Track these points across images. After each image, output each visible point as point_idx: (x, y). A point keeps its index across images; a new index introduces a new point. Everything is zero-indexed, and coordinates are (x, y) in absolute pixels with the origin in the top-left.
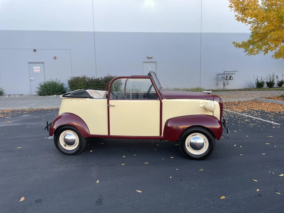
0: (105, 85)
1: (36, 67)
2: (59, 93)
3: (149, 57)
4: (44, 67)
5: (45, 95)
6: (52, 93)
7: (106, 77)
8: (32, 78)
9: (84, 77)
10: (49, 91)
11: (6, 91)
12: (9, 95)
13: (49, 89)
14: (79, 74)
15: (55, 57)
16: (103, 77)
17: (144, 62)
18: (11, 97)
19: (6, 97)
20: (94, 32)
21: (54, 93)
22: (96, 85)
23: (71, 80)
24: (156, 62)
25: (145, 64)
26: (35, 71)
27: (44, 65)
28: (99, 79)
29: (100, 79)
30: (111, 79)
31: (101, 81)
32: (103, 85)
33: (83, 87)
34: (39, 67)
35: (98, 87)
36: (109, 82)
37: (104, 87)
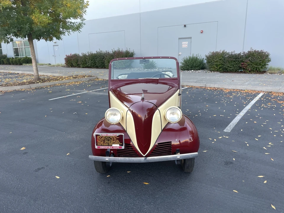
0: (244, 61)
1: (185, 42)
2: (197, 68)
4: (191, 42)
5: (185, 70)
6: (190, 68)
7: (249, 52)
8: (180, 53)
9: (223, 52)
10: (188, 66)
13: (188, 64)
14: (219, 49)
15: (202, 31)
16: (246, 52)
21: (192, 68)
22: (234, 62)
26: (184, 46)
27: (191, 39)
28: (240, 54)
29: (242, 54)
30: (253, 54)
31: (241, 57)
32: (242, 61)
33: (219, 63)
34: (187, 43)
35: (236, 64)
36: (250, 58)
37: (242, 64)
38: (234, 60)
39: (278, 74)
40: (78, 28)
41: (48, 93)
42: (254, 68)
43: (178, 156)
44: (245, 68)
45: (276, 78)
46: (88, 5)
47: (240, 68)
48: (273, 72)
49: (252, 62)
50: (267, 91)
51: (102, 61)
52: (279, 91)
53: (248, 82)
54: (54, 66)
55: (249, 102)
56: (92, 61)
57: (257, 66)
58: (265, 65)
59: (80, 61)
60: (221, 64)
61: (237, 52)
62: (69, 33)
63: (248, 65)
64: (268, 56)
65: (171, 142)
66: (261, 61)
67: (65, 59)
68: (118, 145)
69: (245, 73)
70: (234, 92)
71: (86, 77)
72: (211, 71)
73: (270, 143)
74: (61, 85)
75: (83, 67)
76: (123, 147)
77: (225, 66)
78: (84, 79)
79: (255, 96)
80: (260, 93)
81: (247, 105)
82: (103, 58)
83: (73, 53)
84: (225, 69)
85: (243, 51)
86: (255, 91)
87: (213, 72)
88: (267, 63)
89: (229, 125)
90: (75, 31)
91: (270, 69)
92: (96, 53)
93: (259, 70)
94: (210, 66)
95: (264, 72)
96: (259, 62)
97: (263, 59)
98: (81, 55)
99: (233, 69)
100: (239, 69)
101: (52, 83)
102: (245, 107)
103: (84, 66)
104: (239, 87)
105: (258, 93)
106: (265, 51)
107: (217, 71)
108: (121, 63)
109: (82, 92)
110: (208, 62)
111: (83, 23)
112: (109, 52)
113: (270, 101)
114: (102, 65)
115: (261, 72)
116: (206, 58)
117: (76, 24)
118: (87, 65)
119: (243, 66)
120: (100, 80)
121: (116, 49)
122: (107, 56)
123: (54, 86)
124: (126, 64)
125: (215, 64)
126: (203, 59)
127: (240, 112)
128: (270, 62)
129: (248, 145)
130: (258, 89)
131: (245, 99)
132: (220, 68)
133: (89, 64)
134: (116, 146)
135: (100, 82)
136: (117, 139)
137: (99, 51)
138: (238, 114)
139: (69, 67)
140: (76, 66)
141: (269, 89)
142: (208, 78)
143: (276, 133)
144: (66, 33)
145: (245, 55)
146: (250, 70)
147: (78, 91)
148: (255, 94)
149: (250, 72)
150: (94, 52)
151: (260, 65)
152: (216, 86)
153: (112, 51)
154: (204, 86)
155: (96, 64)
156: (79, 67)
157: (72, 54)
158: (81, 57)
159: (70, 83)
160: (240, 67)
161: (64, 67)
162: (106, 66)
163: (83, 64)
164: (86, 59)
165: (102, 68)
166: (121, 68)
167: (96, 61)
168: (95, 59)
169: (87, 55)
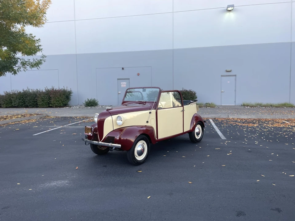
1: (123, 83)
3: (228, 70)
4: (129, 83)
11: (100, 103)
12: (102, 106)
15: (139, 74)
17: (222, 76)
18: (103, 107)
19: (100, 107)
20: (173, 50)
24: (235, 76)
25: (223, 77)
26: (122, 86)
27: (129, 81)
30: (185, 93)
34: (125, 83)
39: (205, 108)
40: (37, 64)
56: (19, 100)
59: (3, 100)
66: (191, 98)
75: (7, 107)
80: (209, 119)
81: (212, 126)
86: (205, 118)
89: (220, 136)
90: (33, 67)
103: (8, 106)
106: (192, 90)
108: (59, 102)
112: (41, 90)
114: (33, 104)
117: (36, 60)
120: (52, 117)
122: (40, 95)
124: (63, 102)
133: (15, 103)
137: (27, 89)
153: (45, 90)
155: (25, 103)
162: (39, 105)
163: (7, 103)
164: (12, 98)
165: (33, 107)
166: (59, 106)
167: (26, 100)
168: (24, 98)
169: (11, 93)
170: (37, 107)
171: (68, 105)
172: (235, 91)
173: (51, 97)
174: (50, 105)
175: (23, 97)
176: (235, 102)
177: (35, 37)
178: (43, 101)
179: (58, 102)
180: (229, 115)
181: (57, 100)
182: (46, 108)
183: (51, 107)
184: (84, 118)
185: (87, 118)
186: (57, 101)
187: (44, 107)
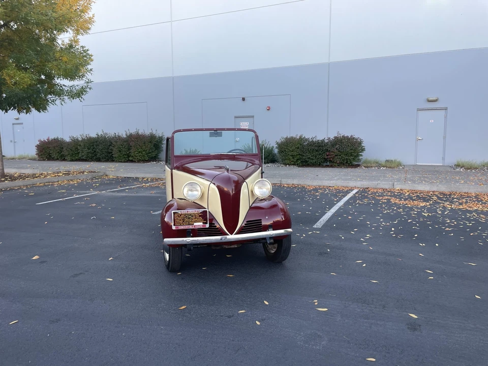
0: (330, 151)
1: (244, 123)
3: (431, 99)
7: (335, 137)
8: (238, 139)
9: (300, 137)
14: (295, 132)
15: (269, 107)
16: (332, 137)
17: (419, 110)
20: (329, 64)
22: (317, 151)
23: (282, 142)
27: (253, 119)
28: (323, 141)
29: (326, 141)
30: (341, 140)
31: (325, 145)
32: (327, 150)
33: (295, 153)
34: (247, 123)
35: (320, 154)
36: (337, 146)
37: (327, 154)
38: (316, 148)
39: (376, 168)
40: (79, 94)
41: (28, 196)
42: (344, 160)
43: (271, 233)
44: (331, 159)
45: (374, 172)
46: (92, 60)
47: (326, 160)
48: (369, 165)
49: (341, 152)
50: (362, 187)
51: (108, 149)
52: (378, 187)
53: (338, 177)
54: (13, 159)
55: (340, 199)
56: (89, 149)
57: (347, 158)
58: (358, 155)
59: (66, 149)
60: (299, 154)
61: (320, 137)
62: (63, 102)
63: (336, 155)
64: (360, 143)
65: (261, 220)
66: (352, 150)
67: (38, 146)
68: (202, 224)
69: (332, 166)
70: (321, 189)
71: (85, 173)
72: (286, 164)
73: (368, 235)
74: (45, 185)
75: (72, 160)
76: (207, 226)
77: (304, 157)
78: (82, 177)
79: (348, 192)
80: (353, 190)
81: (338, 201)
82: (110, 145)
83: (52, 137)
84: (304, 161)
85: (327, 135)
86: (348, 187)
87: (288, 166)
88: (360, 154)
89: (319, 221)
90: (73, 99)
91: (366, 162)
92: (97, 136)
93: (351, 163)
94: (284, 157)
95: (358, 166)
96: (350, 151)
97: (355, 147)
98: (68, 139)
99: (315, 162)
100: (323, 162)
101: (28, 181)
102: (336, 204)
103: (73, 158)
104: (326, 183)
105: (352, 190)
106: (356, 136)
107: (294, 164)
108: (142, 153)
109: (88, 193)
110: (281, 152)
111: (89, 86)
112: (120, 135)
113: (367, 197)
115: (353, 166)
116: (276, 145)
117: (77, 87)
118: (80, 156)
119: (329, 157)
120: (111, 177)
121: (133, 131)
122: (117, 142)
123: (33, 186)
124: (149, 154)
125: (290, 154)
126: (273, 147)
127: (330, 209)
128: (364, 152)
129: (343, 238)
130: (351, 184)
131: (336, 196)
132: (297, 159)
133: (83, 154)
134: (199, 224)
135: (113, 181)
136: (200, 216)
137: (102, 134)
138: (328, 210)
139: (44, 160)
140: (58, 159)
141: (365, 184)
142: (283, 172)
143: (374, 227)
144: (58, 102)
145: (331, 142)
146: (338, 162)
147: (81, 192)
148: (347, 191)
149: (339, 166)
150: (94, 135)
151: (352, 155)
152: (295, 182)
153: (126, 135)
154: (279, 183)
155: (96, 155)
156: (64, 160)
157: (50, 138)
158: (68, 144)
159: (60, 182)
160: (324, 159)
161: (34, 159)
162: (115, 157)
163: (73, 154)
164: (78, 147)
165: (107, 161)
166: (143, 160)
167: (97, 150)
168: (95, 146)
169: (80, 139)
170: (113, 161)
171: (158, 158)
172: (444, 138)
173: (131, 147)
174: (131, 158)
175: (93, 145)
176: (443, 159)
177: (88, 50)
178: (120, 151)
179: (140, 154)
180: (395, 183)
181: (139, 150)
182: (124, 162)
183: (132, 161)
184: (152, 180)
185: (157, 180)
186: (139, 152)
187: (121, 162)
